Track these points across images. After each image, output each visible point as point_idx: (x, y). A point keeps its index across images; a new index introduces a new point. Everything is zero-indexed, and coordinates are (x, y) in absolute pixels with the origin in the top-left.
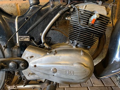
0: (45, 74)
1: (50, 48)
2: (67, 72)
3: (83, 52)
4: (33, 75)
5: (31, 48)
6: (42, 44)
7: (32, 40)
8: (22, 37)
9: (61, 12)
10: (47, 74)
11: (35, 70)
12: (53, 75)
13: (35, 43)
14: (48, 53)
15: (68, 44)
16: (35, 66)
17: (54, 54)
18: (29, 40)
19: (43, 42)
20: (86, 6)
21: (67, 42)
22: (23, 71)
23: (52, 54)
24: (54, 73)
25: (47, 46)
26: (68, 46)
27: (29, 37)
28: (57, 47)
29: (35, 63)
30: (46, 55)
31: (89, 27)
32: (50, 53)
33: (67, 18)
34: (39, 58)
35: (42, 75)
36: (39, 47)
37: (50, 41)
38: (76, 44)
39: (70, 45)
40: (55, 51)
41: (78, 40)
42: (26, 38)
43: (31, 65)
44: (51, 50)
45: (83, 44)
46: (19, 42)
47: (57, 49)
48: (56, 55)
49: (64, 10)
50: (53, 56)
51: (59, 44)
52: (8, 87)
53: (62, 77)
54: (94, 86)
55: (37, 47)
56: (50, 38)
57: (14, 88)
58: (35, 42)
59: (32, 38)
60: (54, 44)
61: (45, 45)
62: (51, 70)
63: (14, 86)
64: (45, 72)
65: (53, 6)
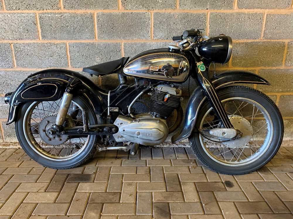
0: (131, 136)
1: (134, 117)
2: (147, 135)
3: (160, 120)
4: (121, 138)
5: (120, 117)
6: (129, 114)
7: (120, 111)
8: (112, 108)
9: (144, 91)
10: (132, 137)
11: (124, 134)
12: (137, 137)
13: (123, 114)
14: (133, 121)
15: (150, 114)
16: (124, 130)
17: (138, 122)
18: (118, 111)
19: (129, 113)
20: (162, 88)
21: (149, 113)
22: (114, 135)
23: (137, 122)
24: (138, 135)
25: (132, 116)
26: (150, 116)
27: (118, 108)
28: (140, 117)
29: (124, 128)
30: (133, 122)
31: (164, 103)
32: (135, 121)
33: (149, 94)
34: (127, 124)
35: (129, 137)
36: (126, 116)
37: (134, 112)
38: (155, 115)
39: (151, 115)
40: (139, 120)
41: (157, 112)
42: (116, 109)
43: (120, 130)
44: (135, 119)
45: (160, 115)
46: (110, 112)
47: (140, 119)
48: (140, 123)
49: (146, 89)
50: (137, 123)
51: (142, 114)
52: (99, 149)
53: (144, 138)
54: (177, 159)
55: (125, 116)
56: (134, 109)
57: (104, 150)
58: (123, 112)
59: (120, 109)
60: (137, 114)
61: (131, 115)
62: (135, 133)
63: (105, 148)
64: (131, 135)
65: (138, 86)
